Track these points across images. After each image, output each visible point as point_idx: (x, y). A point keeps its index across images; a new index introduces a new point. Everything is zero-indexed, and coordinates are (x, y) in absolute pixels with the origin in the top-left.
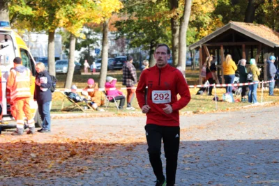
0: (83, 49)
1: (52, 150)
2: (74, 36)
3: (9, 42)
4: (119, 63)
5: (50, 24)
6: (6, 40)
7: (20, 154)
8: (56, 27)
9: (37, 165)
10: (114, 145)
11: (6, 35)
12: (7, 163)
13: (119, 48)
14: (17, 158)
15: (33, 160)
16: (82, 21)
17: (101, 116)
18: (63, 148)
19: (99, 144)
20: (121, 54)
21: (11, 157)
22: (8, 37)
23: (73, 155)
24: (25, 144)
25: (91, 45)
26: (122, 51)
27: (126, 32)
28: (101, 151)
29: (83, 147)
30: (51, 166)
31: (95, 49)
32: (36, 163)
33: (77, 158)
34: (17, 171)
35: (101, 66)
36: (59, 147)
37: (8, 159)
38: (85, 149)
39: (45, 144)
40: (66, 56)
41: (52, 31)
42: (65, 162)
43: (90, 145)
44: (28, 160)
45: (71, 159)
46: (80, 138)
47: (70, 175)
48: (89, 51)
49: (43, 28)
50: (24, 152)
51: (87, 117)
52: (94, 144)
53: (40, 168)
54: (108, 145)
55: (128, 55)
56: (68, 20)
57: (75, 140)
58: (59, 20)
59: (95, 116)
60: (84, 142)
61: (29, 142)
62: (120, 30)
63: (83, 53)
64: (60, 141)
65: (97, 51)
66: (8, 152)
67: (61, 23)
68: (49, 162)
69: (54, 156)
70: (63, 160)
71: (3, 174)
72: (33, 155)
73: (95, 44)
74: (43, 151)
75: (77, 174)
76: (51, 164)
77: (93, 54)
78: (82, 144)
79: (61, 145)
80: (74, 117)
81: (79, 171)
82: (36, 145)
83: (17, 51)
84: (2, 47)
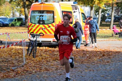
0: (102, 13)
1: (95, 54)
2: (101, 8)
3: (77, 10)
4: (117, 19)
5: (91, 3)
6: (76, 9)
7: (83, 55)
8: (94, 4)
9: (90, 59)
10: (119, 52)
11: (76, 7)
12: (78, 58)
13: (116, 13)
14: (81, 56)
15: (88, 57)
16: (104, 2)
17: (112, 40)
18: (99, 53)
19: (113, 52)
20: (117, 15)
21: (79, 56)
22: (77, 8)
23: (104, 55)
24: (84, 51)
25: (106, 12)
26: (118, 14)
27: (120, 7)
28: (115, 54)
29: (107, 52)
30: (95, 60)
31: (107, 13)
32: (89, 58)
33: (106, 57)
34: (82, 61)
35: (111, 20)
36: (98, 52)
37: (78, 56)
38: (108, 53)
39: (92, 51)
40: (95, 16)
41: (92, 6)
42: (101, 58)
43: (110, 52)
44: (86, 57)
45: (103, 57)
46: (105, 49)
47: (104, 64)
48: (105, 14)
49: (89, 5)
50: (84, 54)
51: (107, 41)
52: (111, 51)
53: (91, 60)
54: (117, 52)
55: (120, 16)
56: (99, 2)
57: (104, 50)
58: (95, 1)
59: (110, 40)
60: (107, 50)
61: (85, 50)
62: (118, 6)
63: (102, 15)
64: (97, 50)
65: (108, 14)
66: (77, 54)
67: (96, 3)
68: (94, 58)
69: (96, 56)
70: (100, 57)
71: (77, 62)
72: (88, 55)
73: (107, 11)
74: (91, 54)
75: (107, 63)
76: (95, 59)
77: (106, 15)
78: (106, 51)
79: (98, 51)
80: (102, 41)
81: (108, 62)
82: (88, 51)
83: (81, 14)
84: (74, 12)
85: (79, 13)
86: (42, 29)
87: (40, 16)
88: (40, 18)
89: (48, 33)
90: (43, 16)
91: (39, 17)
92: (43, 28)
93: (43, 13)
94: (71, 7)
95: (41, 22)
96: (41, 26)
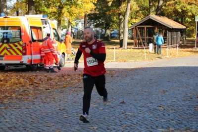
83: (52, 29)
84: (44, 27)
85: (50, 28)
86: (7, 49)
87: (4, 33)
88: (4, 36)
89: (15, 54)
90: (7, 33)
91: (2, 34)
92: (8, 47)
93: (7, 29)
94: (41, 21)
95: (5, 41)
96: (5, 45)
